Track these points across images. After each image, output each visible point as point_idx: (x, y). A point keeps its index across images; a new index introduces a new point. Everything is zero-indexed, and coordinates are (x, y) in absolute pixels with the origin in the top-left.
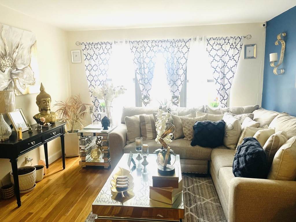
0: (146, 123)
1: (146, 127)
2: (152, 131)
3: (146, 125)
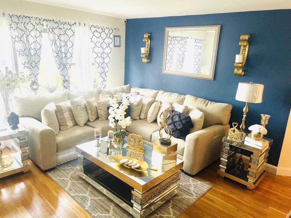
0: (64, 111)
1: (65, 115)
2: (70, 119)
3: (64, 114)
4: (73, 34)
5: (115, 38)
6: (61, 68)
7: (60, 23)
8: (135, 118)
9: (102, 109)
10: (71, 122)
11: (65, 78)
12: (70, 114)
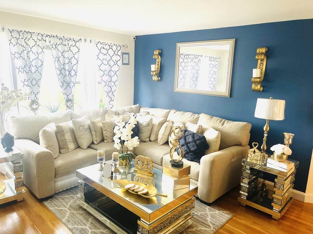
0: (65, 132)
1: (66, 137)
2: (72, 140)
3: (65, 135)
4: (78, 51)
5: (124, 55)
6: (64, 87)
7: (64, 39)
8: (144, 140)
9: (108, 130)
10: (73, 144)
11: (68, 97)
12: (71, 136)
